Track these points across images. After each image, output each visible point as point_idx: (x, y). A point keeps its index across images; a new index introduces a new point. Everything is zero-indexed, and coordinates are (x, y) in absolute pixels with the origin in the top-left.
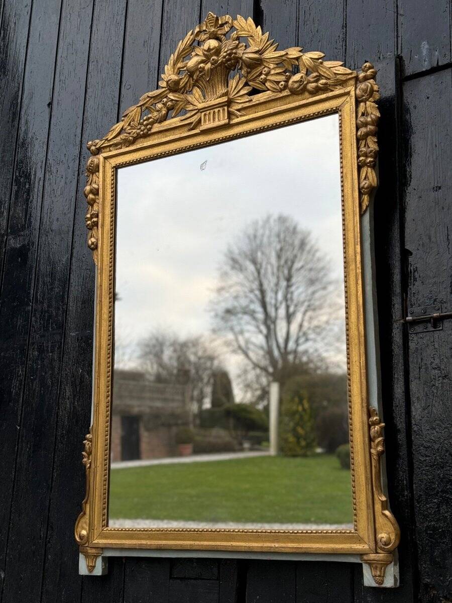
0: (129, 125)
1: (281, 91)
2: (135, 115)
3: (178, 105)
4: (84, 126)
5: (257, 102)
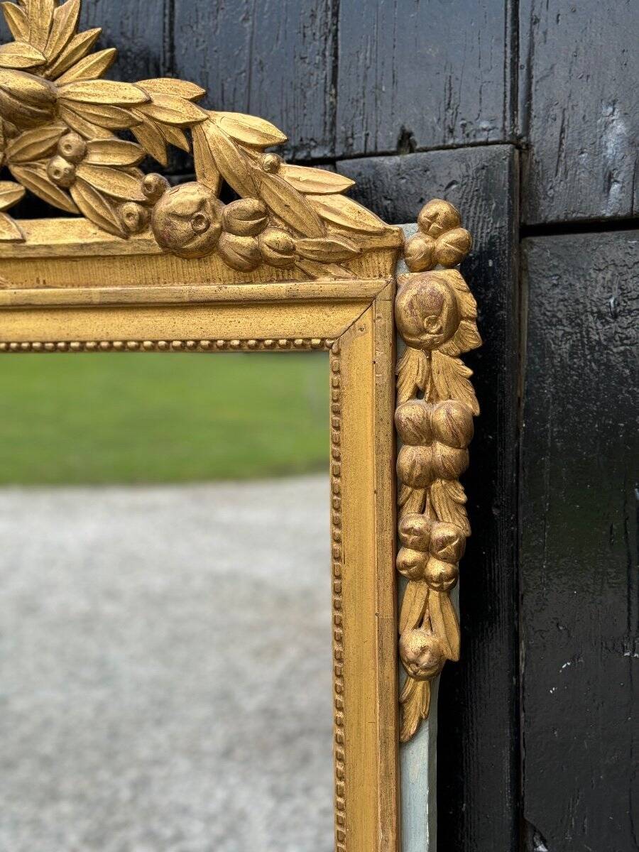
1: (127, 233)
5: (43, 252)
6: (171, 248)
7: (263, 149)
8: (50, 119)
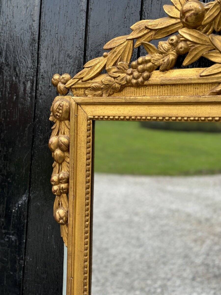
0: (115, 64)
2: (124, 52)
3: (195, 49)
4: (42, 34)
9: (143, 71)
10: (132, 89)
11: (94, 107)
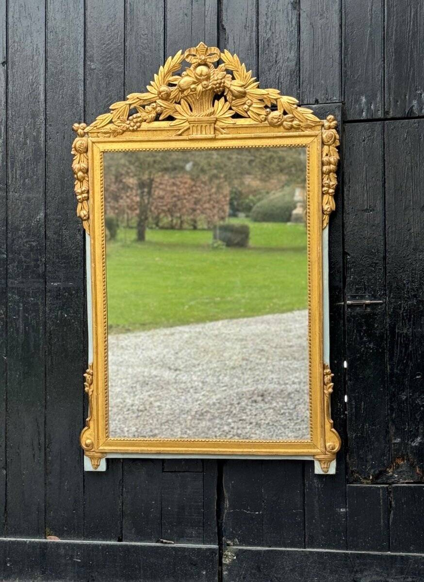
0: (119, 118)
1: (262, 121)
2: (124, 111)
3: (167, 111)
5: (240, 126)
6: (272, 125)
7: (294, 104)
8: (244, 97)
9: (137, 122)
10: (129, 133)
11: (104, 144)
